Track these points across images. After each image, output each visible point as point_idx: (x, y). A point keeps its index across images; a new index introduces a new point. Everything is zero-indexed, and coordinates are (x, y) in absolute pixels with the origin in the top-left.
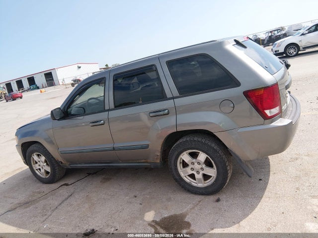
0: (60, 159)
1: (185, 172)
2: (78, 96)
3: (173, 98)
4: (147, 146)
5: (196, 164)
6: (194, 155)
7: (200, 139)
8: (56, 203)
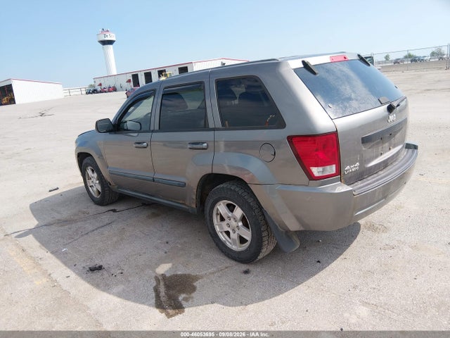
0: (109, 180)
1: (221, 227)
2: (132, 108)
3: (214, 129)
4: (185, 185)
5: (232, 219)
6: (231, 208)
7: (237, 189)
8: (91, 228)
